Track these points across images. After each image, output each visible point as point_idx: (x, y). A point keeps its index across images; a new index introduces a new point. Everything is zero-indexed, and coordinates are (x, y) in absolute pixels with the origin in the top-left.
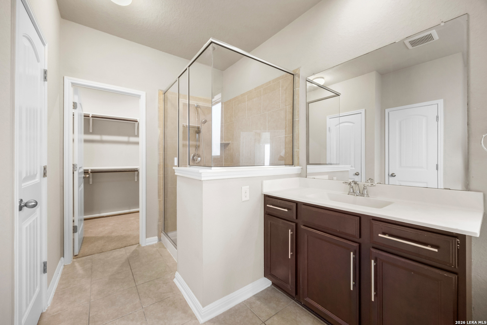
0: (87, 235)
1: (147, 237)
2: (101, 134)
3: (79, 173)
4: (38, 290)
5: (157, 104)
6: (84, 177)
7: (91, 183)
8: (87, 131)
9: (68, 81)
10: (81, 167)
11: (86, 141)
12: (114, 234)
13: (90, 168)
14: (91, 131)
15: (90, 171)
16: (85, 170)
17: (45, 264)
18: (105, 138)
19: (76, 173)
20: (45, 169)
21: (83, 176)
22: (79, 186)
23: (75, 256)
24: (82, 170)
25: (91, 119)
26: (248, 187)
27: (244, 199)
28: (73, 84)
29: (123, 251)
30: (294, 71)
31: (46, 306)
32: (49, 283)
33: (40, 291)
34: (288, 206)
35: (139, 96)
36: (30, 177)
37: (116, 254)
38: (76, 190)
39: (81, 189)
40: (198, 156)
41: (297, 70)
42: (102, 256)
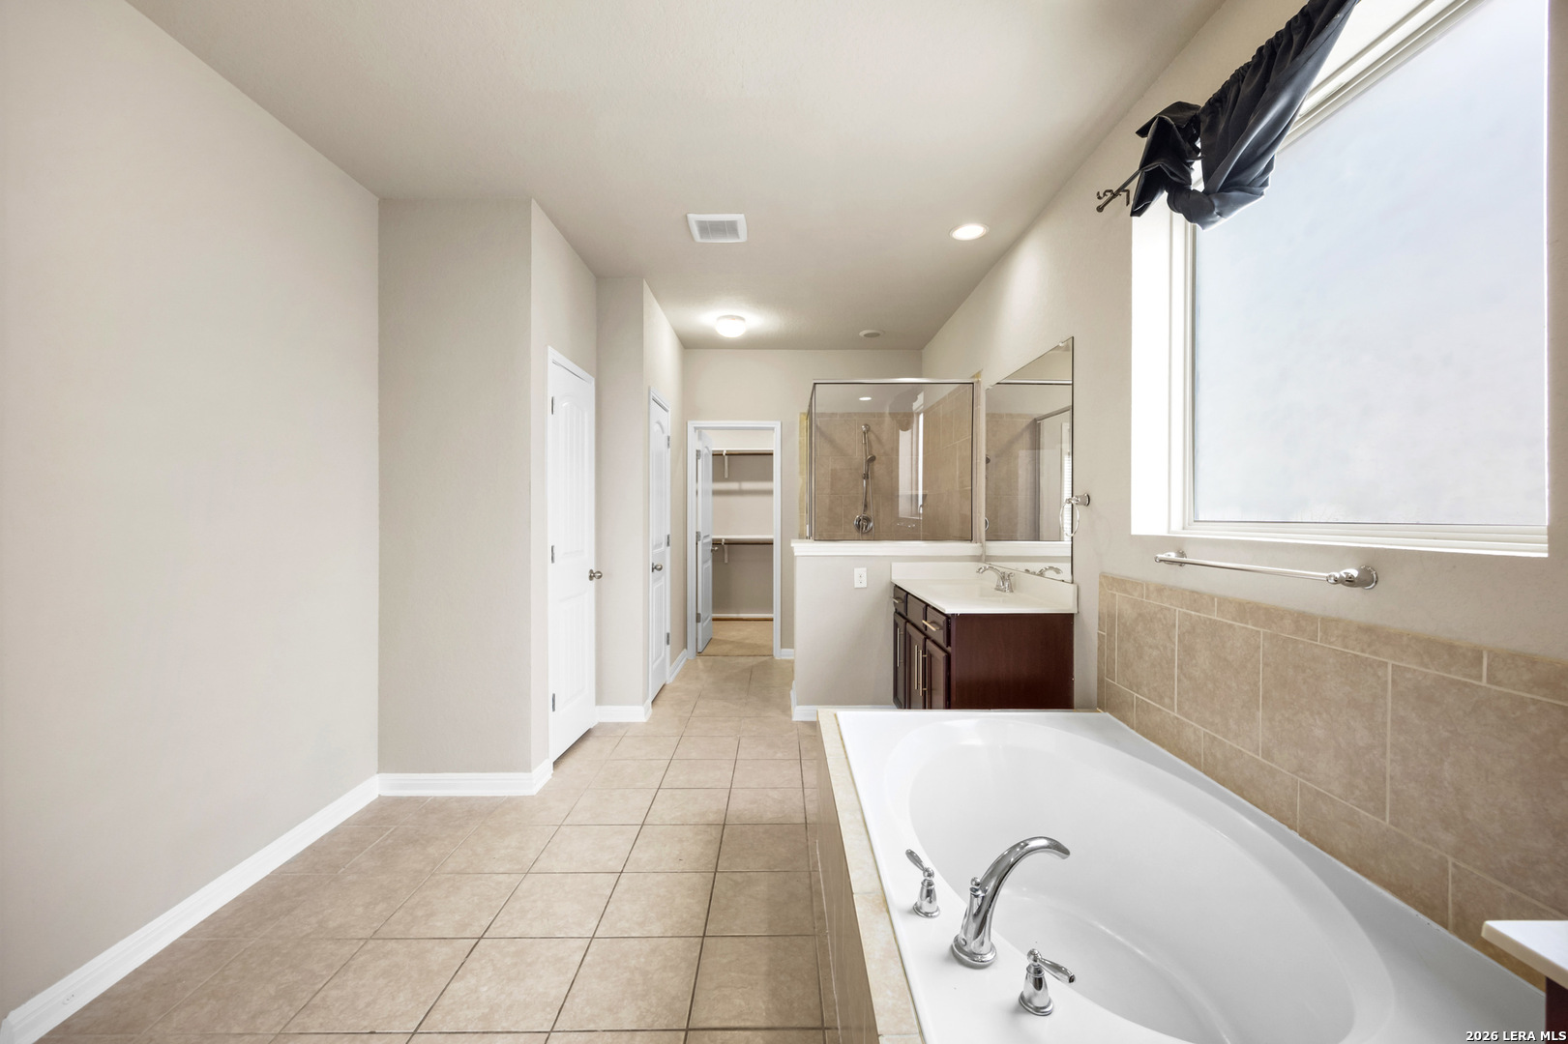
0: (714, 637)
1: (782, 647)
2: (739, 480)
3: (703, 544)
4: (663, 655)
5: (799, 438)
6: (713, 550)
7: (726, 561)
8: (718, 476)
9: (691, 425)
10: (708, 536)
11: (716, 493)
12: (747, 641)
13: (723, 536)
14: (726, 475)
15: (723, 540)
16: (714, 540)
17: (669, 634)
18: (747, 486)
19: (699, 543)
20: (669, 537)
21: (712, 547)
22: (704, 562)
23: (699, 653)
24: (709, 540)
25: (726, 457)
26: (865, 569)
27: (857, 585)
28: (696, 428)
29: (751, 659)
30: (973, 377)
31: (669, 679)
32: (672, 661)
33: (664, 660)
34: (902, 597)
35: (773, 429)
36: (658, 545)
37: (742, 660)
38: (701, 567)
39: (706, 566)
40: (868, 520)
41: (978, 375)
42: (725, 659)
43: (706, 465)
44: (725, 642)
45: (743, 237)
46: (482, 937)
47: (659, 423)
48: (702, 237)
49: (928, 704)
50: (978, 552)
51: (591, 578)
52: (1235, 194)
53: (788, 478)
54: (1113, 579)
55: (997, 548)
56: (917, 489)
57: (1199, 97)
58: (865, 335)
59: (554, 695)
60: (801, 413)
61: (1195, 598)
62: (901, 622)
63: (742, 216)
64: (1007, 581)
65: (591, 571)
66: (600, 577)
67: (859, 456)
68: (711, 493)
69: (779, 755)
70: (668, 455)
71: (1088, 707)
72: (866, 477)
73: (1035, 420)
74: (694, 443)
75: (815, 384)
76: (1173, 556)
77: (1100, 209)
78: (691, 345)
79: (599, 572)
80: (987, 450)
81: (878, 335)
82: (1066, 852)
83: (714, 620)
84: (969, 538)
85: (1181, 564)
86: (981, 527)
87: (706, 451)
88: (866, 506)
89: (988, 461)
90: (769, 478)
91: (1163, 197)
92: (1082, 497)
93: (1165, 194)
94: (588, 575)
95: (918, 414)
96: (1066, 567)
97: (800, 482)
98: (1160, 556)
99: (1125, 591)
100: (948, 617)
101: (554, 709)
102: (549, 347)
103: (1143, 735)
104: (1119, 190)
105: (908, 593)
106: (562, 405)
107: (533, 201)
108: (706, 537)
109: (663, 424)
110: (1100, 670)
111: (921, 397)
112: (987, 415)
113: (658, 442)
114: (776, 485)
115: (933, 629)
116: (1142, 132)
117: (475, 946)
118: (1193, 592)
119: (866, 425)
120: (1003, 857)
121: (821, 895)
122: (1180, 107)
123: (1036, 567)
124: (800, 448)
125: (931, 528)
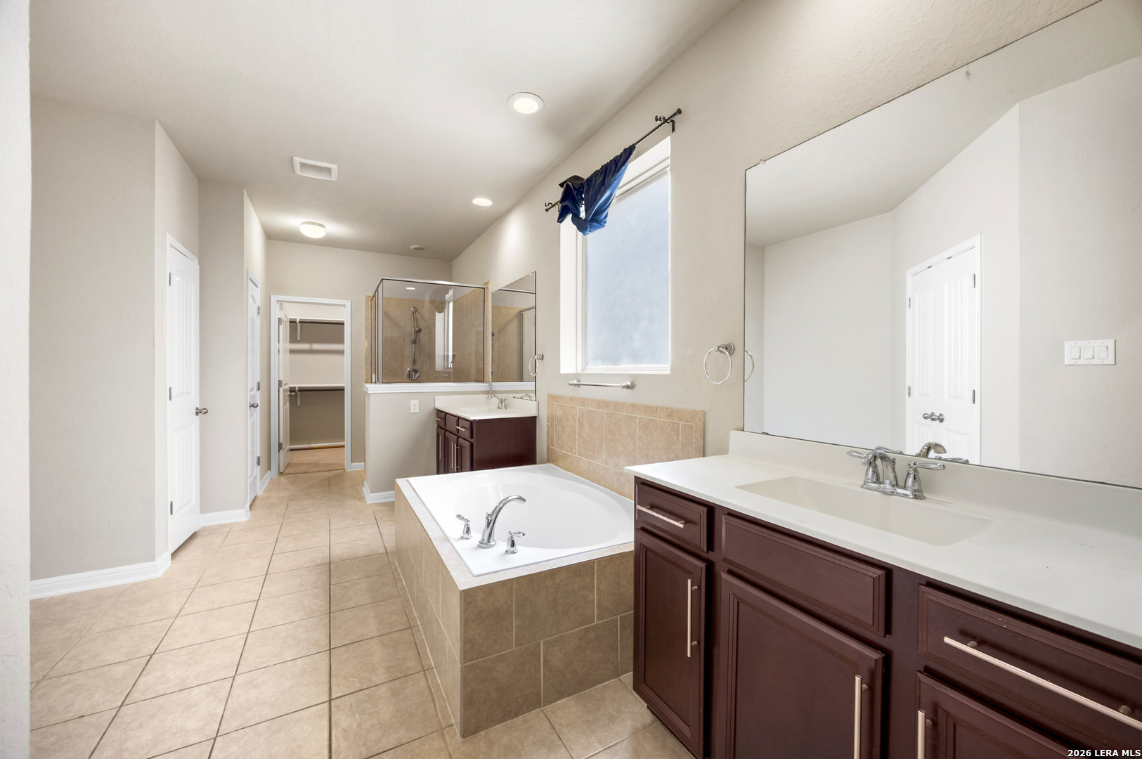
0: (293, 462)
1: (352, 462)
2: (310, 342)
3: (285, 391)
4: (255, 473)
5: (363, 313)
6: (290, 395)
7: (299, 404)
8: (293, 339)
9: (274, 298)
10: (287, 384)
11: (292, 352)
12: (321, 462)
13: (297, 385)
14: (299, 338)
15: (297, 388)
16: (290, 388)
17: (259, 458)
18: (316, 346)
19: (281, 389)
20: (259, 384)
21: (289, 393)
22: (285, 404)
23: (281, 474)
24: (287, 387)
25: (299, 324)
26: (417, 401)
27: (413, 411)
28: (278, 301)
29: (326, 473)
30: (484, 284)
31: (260, 492)
32: (261, 478)
33: (255, 477)
34: (442, 416)
35: (344, 306)
36: (252, 389)
37: (318, 474)
38: (280, 408)
39: (285, 407)
40: (416, 371)
41: (487, 284)
42: (304, 475)
43: (285, 330)
44: (302, 464)
45: (334, 177)
46: (154, 654)
47: (252, 296)
48: (301, 171)
49: (460, 470)
50: (487, 389)
51: (197, 414)
52: (595, 224)
53: (355, 340)
54: (553, 396)
55: (498, 386)
56: (448, 352)
57: (585, 175)
58: (415, 248)
59: (172, 503)
60: (366, 297)
61: (584, 401)
62: (442, 432)
63: (336, 166)
64: (503, 404)
65: (197, 409)
66: (206, 412)
67: (409, 327)
68: (288, 352)
69: (361, 523)
70: (258, 320)
71: (542, 462)
72: (414, 342)
73: (521, 311)
74: (276, 313)
75: (383, 279)
76: (576, 382)
77: (547, 210)
78: (273, 237)
79: (205, 409)
80: (493, 328)
81: (423, 249)
82: (524, 500)
83: (291, 450)
84: (481, 379)
85: (579, 385)
86: (489, 375)
87: (285, 319)
88: (414, 362)
89: (493, 335)
90: (341, 341)
91: (570, 217)
92: (540, 355)
93: (571, 215)
94: (194, 411)
95: (449, 302)
96: (533, 395)
97: (365, 345)
98: (571, 382)
99: (558, 402)
100: (472, 423)
101: (172, 513)
102: (167, 234)
103: (565, 470)
104: (555, 204)
105: (446, 413)
106: (176, 279)
107: (157, 123)
108: (285, 384)
109: (255, 297)
110: (548, 442)
111: (451, 292)
112: (493, 306)
113: (252, 311)
114: (347, 346)
115: (463, 430)
116: (561, 185)
117: (148, 661)
118: (583, 398)
119: (414, 308)
120: (497, 507)
121: (401, 580)
122: (576, 178)
123: (519, 396)
124: (366, 321)
125: (457, 374)
